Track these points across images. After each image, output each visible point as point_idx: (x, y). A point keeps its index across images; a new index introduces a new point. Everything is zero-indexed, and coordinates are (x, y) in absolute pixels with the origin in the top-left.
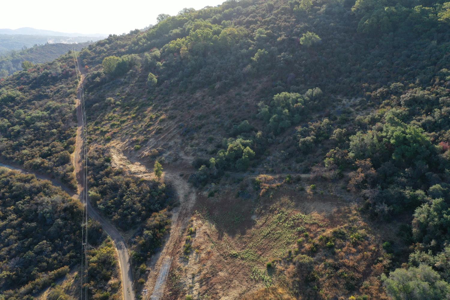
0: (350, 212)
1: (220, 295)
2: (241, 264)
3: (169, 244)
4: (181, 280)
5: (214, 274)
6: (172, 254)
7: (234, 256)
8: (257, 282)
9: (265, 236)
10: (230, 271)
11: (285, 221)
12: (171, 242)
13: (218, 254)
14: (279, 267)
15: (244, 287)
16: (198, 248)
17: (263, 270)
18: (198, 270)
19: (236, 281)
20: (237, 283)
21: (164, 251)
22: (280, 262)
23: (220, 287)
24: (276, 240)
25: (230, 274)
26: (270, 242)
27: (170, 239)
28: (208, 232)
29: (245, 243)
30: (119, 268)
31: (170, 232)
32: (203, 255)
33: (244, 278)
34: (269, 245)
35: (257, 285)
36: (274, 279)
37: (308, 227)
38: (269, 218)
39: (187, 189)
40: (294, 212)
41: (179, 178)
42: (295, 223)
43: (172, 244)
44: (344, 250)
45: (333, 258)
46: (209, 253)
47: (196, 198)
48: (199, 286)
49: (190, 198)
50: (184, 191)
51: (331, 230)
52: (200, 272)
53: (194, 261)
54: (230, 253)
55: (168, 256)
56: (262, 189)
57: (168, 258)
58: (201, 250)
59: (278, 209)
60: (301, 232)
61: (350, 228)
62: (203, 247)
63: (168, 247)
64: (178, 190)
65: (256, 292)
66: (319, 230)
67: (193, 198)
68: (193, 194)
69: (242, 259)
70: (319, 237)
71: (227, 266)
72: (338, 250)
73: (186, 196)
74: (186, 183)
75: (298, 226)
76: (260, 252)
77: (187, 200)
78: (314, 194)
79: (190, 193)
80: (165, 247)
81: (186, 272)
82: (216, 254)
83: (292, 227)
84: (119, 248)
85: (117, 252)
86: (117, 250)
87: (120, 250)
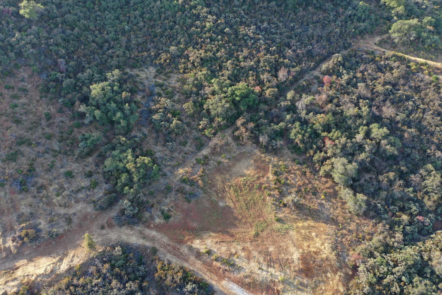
0: (262, 157)
2: (266, 234)
3: (207, 276)
4: (259, 280)
5: (268, 254)
6: (222, 278)
7: (257, 235)
8: (287, 233)
9: (247, 208)
10: (270, 243)
11: (241, 191)
12: (205, 274)
13: (249, 243)
14: (281, 215)
15: (288, 242)
16: (232, 255)
17: (278, 225)
18: (257, 264)
19: (281, 244)
20: (283, 244)
21: (214, 283)
22: (277, 213)
23: (283, 255)
24: (255, 204)
25: (273, 244)
26: (254, 209)
27: (200, 273)
28: (217, 240)
29: (246, 222)
31: (192, 269)
32: (243, 254)
33: (280, 238)
34: (257, 211)
35: (290, 234)
36: (288, 223)
37: (259, 182)
38: (229, 197)
39: (132, 233)
40: (236, 180)
41: (104, 232)
42: (249, 186)
43: (208, 273)
44: (291, 179)
45: (292, 187)
46: (243, 249)
47: (157, 231)
48: (272, 269)
49: (151, 235)
50: (134, 237)
51: (270, 174)
52: (259, 263)
53: (244, 263)
54: (252, 236)
55: (221, 282)
56: (197, 182)
57: (224, 282)
58: (236, 253)
59: (226, 186)
60: (260, 188)
61: (274, 166)
62: (233, 251)
63: (211, 278)
64: (128, 240)
65: (296, 237)
66: (265, 179)
67: (154, 233)
68: (147, 232)
69: (262, 231)
70: (271, 183)
71: (265, 243)
72: (288, 182)
73: (144, 238)
74: (120, 230)
75: (253, 186)
76: (261, 219)
77: (153, 239)
78: (230, 160)
79: (141, 232)
80: (210, 281)
81: (253, 273)
82: (248, 245)
83: (250, 190)
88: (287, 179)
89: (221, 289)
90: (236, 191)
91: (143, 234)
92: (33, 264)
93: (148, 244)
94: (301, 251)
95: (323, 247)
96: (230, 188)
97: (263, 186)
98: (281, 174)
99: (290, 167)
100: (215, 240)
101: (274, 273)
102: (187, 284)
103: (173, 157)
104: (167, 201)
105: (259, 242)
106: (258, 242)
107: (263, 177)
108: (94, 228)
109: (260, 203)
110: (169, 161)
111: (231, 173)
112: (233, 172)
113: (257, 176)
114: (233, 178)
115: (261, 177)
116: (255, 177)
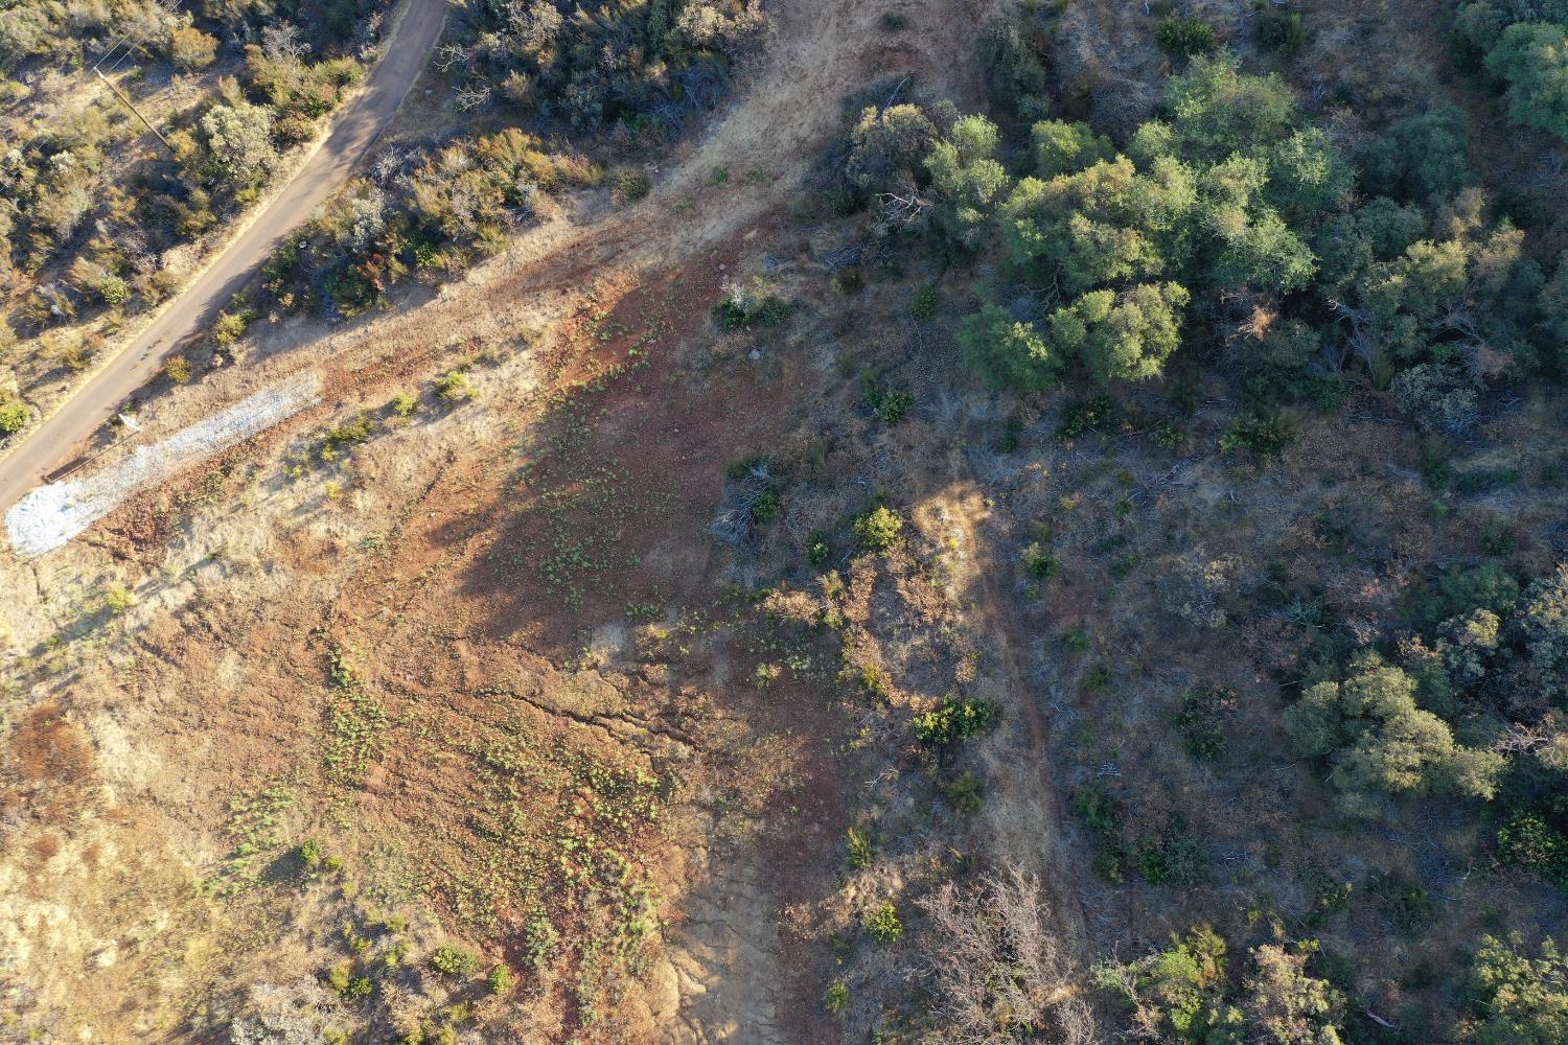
1: (135, 714)
2: (295, 720)
3: (383, 332)
5: (227, 637)
6: (336, 387)
7: (331, 675)
8: (222, 833)
10: (253, 692)
11: (600, 825)
12: (395, 334)
13: (332, 593)
14: (310, 904)
15: (188, 790)
17: (285, 833)
18: (246, 555)
19: (208, 742)
20: (201, 753)
21: (342, 341)
22: (338, 896)
23: (168, 695)
24: (469, 823)
25: (234, 701)
26: (452, 798)
27: (414, 315)
28: (462, 468)
29: (427, 681)
30: (231, 234)
31: (445, 288)
32: (319, 529)
33: (231, 769)
34: (429, 800)
35: (206, 838)
36: (254, 898)
37: (549, 977)
38: (616, 724)
39: (785, 139)
40: (679, 857)
41: (864, 21)
42: (582, 893)
43: (387, 347)
46: (332, 550)
47: (710, 247)
48: (181, 601)
49: (711, 210)
50: (756, 136)
52: (239, 569)
53: (291, 505)
54: (346, 642)
55: (323, 374)
56: (817, 593)
57: (314, 382)
58: (346, 505)
59: (684, 750)
60: (518, 948)
62: (362, 500)
63: (366, 345)
64: (753, 101)
65: (171, 848)
67: (713, 228)
68: (745, 205)
69: (327, 713)
71: (272, 668)
73: (721, 176)
74: (836, 93)
75: (559, 919)
76: (378, 776)
77: (688, 208)
78: (828, 943)
79: (756, 176)
80: (360, 331)
81: (235, 510)
82: (329, 585)
83: (559, 883)
84: (336, 145)
85: (305, 160)
86: (315, 149)
87: (325, 156)
89: (304, 354)
90: (618, 788)
91: (740, 183)
93: (679, 179)
94: (109, 794)
95: (31, 922)
96: (657, 766)
97: (506, 980)
100: (467, 458)
101: (166, 593)
102: (385, 217)
103: (1119, 572)
104: (826, 360)
105: (297, 650)
106: (301, 645)
109: (452, 855)
110: (1101, 524)
111: (750, 871)
112: (748, 891)
113: (596, 1012)
114: (702, 852)
115: (567, 1033)
116: (600, 996)
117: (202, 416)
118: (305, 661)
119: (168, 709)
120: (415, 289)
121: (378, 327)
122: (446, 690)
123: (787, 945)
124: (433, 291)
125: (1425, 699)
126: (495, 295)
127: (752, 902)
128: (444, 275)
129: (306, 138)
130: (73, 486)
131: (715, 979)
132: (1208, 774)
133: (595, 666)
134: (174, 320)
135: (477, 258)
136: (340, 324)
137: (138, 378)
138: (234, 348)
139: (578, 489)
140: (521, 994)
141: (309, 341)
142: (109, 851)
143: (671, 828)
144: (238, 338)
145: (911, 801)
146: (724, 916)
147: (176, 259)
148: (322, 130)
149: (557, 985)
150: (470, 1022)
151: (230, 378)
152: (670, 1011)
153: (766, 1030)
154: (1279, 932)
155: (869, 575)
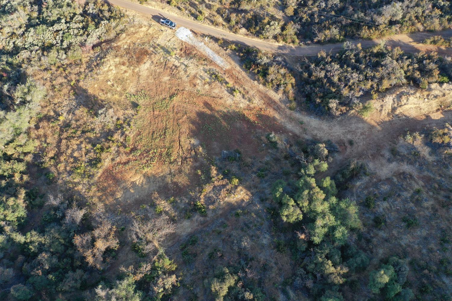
0: (99, 198)
1: (152, 67)
2: (161, 94)
3: (243, 74)
5: (172, 75)
6: (228, 72)
7: (172, 96)
8: (137, 91)
10: (164, 84)
11: (161, 155)
12: (243, 77)
14: (130, 112)
15: (142, 82)
17: (141, 102)
19: (152, 81)
20: (150, 81)
21: (238, 68)
22: (133, 116)
23: (158, 71)
24: (154, 132)
25: (161, 82)
26: (157, 127)
27: (248, 78)
28: (220, 101)
29: (177, 113)
31: (256, 82)
32: (198, 81)
33: (149, 87)
34: (155, 123)
35: (135, 89)
36: (128, 102)
37: (131, 157)
38: (181, 150)
39: (315, 132)
40: (160, 171)
41: (349, 137)
42: (147, 156)
43: (240, 77)
44: (84, 149)
45: (89, 138)
46: (195, 86)
47: (285, 127)
48: (176, 65)
49: (293, 124)
50: (314, 126)
51: (106, 164)
52: (186, 71)
53: (201, 74)
54: (179, 96)
55: (230, 68)
56: (217, 175)
57: (228, 67)
58: (205, 84)
59: (180, 163)
60: (134, 150)
61: (91, 176)
62: (207, 86)
63: (239, 73)
64: (321, 122)
65: (131, 84)
66: (118, 160)
67: (290, 126)
68: (297, 130)
69: (165, 99)
70: (114, 152)
71: (169, 86)
72: (89, 146)
73: (302, 123)
74: (330, 138)
75: (142, 154)
76: (156, 113)
77: (291, 119)
78: (152, 202)
79: (305, 130)
80: (241, 70)
81: (197, 65)
82: (188, 88)
83: (149, 151)
84: (280, 48)
85: (273, 43)
86: (277, 44)
87: (276, 47)
88: (87, 152)
89: (233, 63)
90: (169, 155)
91: (302, 127)
92: (423, 112)
93: (297, 115)
94: (137, 69)
95: (111, 68)
96: (175, 160)
97: (128, 150)
98: (90, 161)
99: (68, 168)
100: (222, 101)
101: (177, 61)
102: (265, 64)
103: (242, 229)
104: (267, 159)
105: (174, 88)
106: (175, 89)
107: (119, 163)
108: (361, 144)
109: (147, 131)
110: (251, 223)
111: (161, 184)
112: (158, 185)
113: (127, 167)
114: (162, 174)
115: (122, 164)
116: (130, 167)
117: (213, 51)
118: (173, 90)
119: (155, 72)
120: (253, 77)
121: (244, 73)
122: (176, 117)
123: (150, 195)
124: (255, 80)
125: (230, 288)
126: (259, 91)
127: (156, 186)
128: (258, 80)
129: (278, 41)
130: (191, 35)
131: (140, 185)
132: (206, 258)
133: (190, 141)
134: (230, 36)
135: (264, 84)
136: (241, 66)
137: (216, 36)
138: (229, 50)
139: (224, 123)
140: (126, 153)
141: (236, 62)
142: (127, 74)
143: (164, 167)
144: (231, 49)
145: (183, 207)
146: (152, 182)
147: (244, 30)
148: (281, 43)
149: (130, 159)
150: (118, 147)
151: (223, 52)
152: (132, 180)
153: (134, 197)
154: (180, 279)
155: (224, 183)
